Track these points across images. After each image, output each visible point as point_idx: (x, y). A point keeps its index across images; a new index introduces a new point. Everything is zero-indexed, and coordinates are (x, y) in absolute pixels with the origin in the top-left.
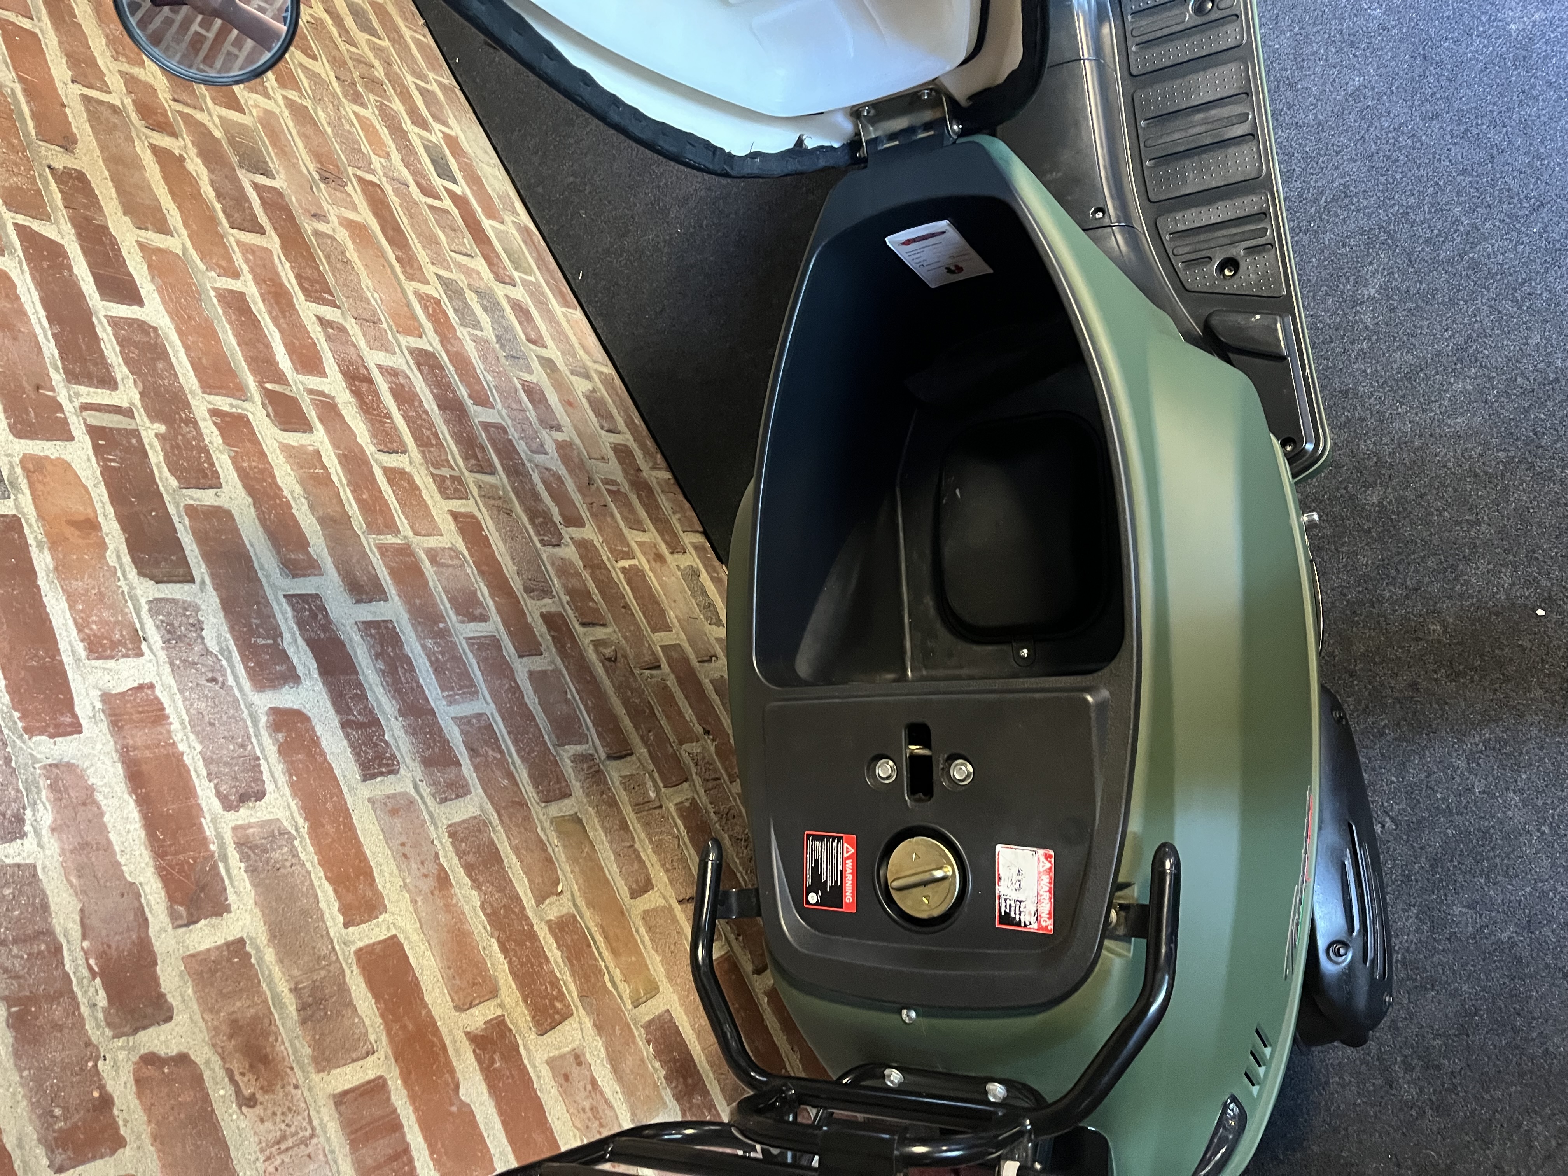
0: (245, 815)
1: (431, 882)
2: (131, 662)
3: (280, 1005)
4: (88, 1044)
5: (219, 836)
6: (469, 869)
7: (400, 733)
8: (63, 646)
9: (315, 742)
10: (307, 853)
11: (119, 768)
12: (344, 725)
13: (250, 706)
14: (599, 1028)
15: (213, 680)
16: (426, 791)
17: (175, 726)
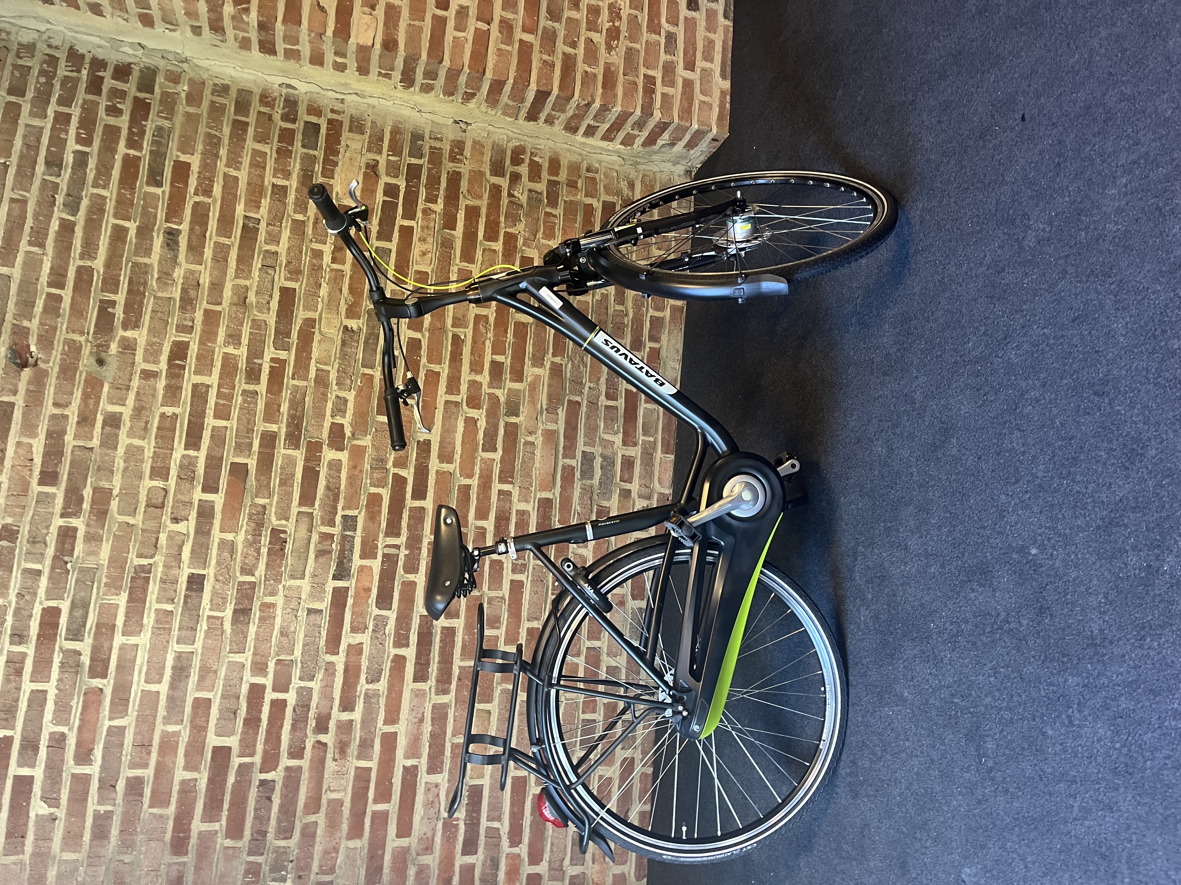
0: (371, 686)
1: (417, 720)
2: (361, 635)
3: (355, 740)
4: (306, 734)
5: (361, 691)
6: (433, 719)
7: (435, 668)
8: (344, 629)
9: (404, 668)
10: (382, 701)
11: (343, 667)
12: (416, 663)
13: (389, 653)
14: (449, 781)
15: (381, 644)
16: (433, 690)
17: (364, 657)
